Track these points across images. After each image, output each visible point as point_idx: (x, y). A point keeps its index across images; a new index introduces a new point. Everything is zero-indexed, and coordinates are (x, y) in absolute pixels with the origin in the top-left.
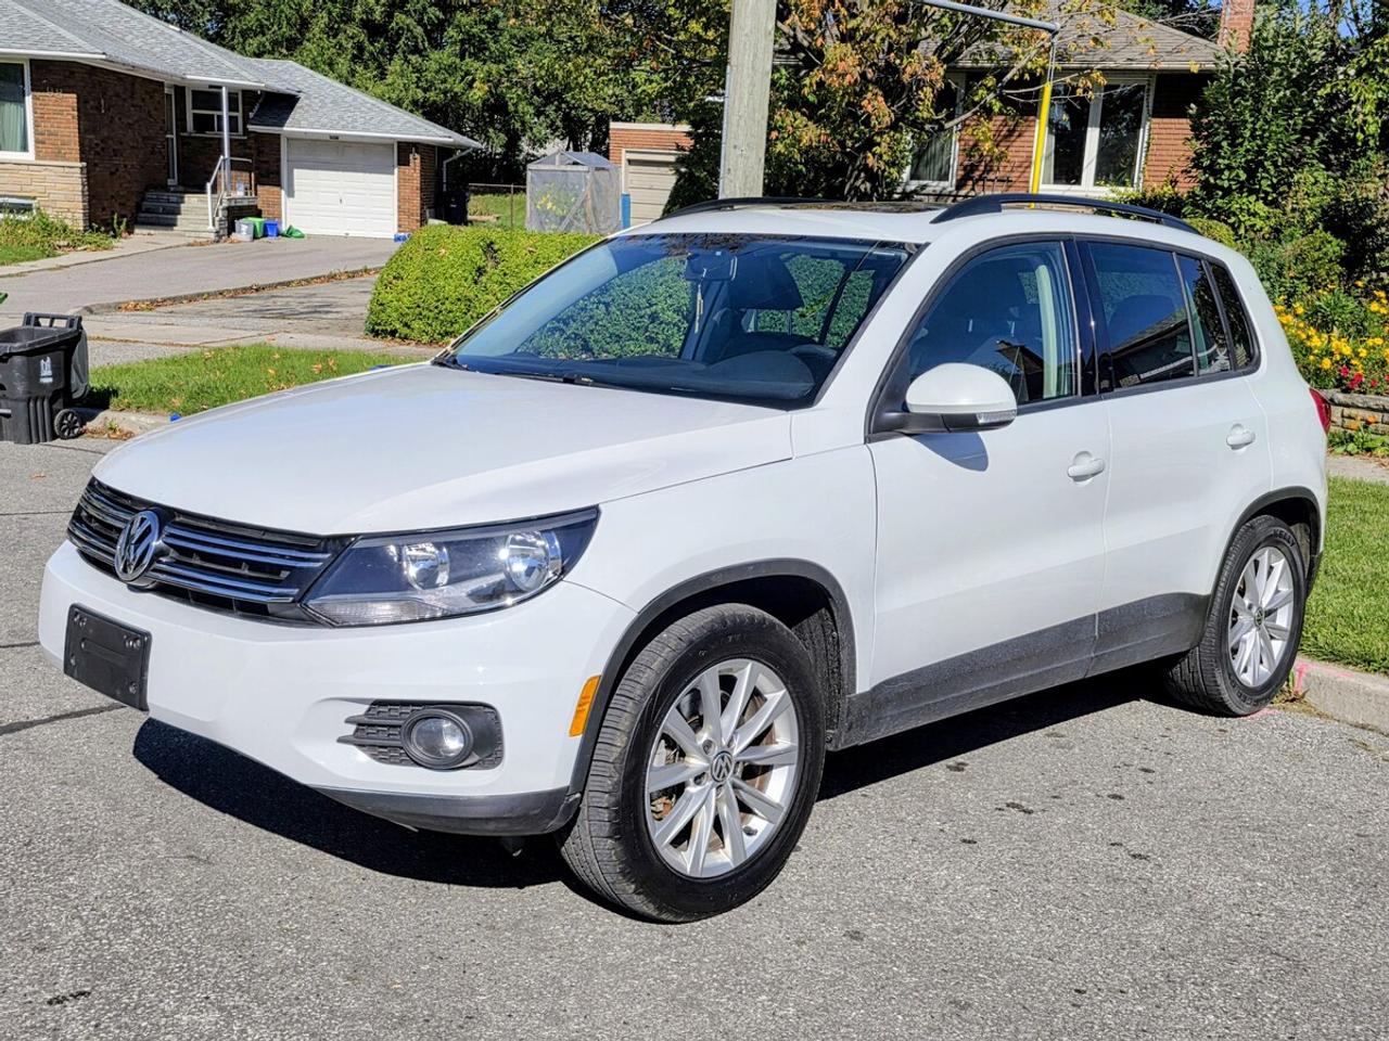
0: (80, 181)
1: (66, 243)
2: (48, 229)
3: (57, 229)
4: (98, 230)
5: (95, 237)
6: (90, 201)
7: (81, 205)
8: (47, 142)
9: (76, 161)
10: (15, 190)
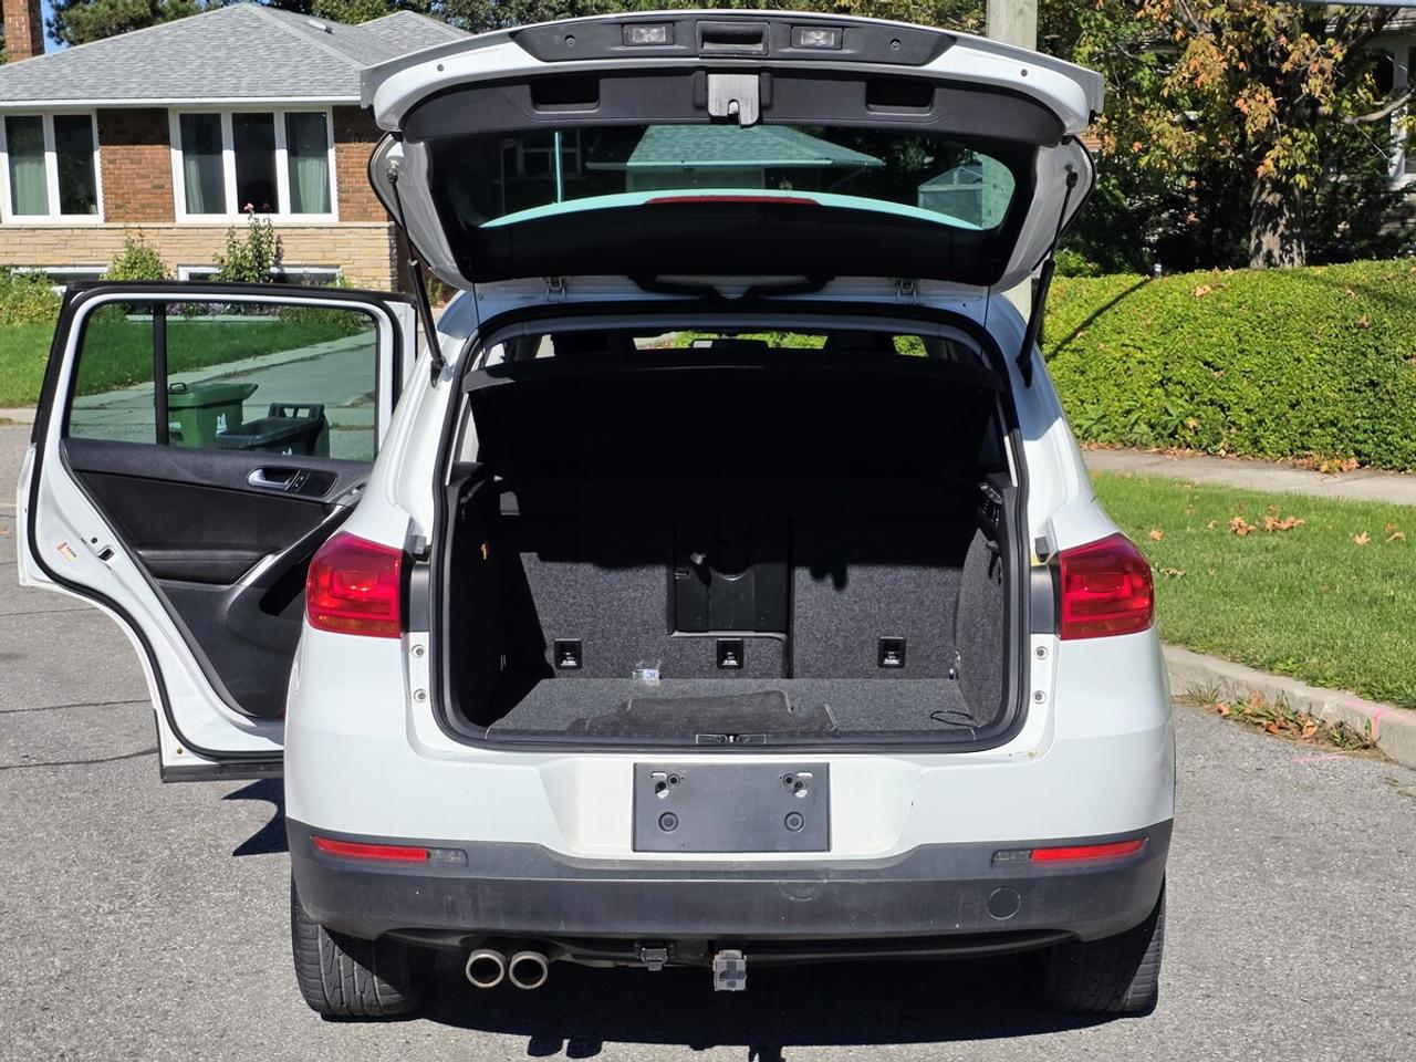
0: (387, 243)
6: (398, 267)
7: (388, 272)
8: (352, 200)
9: (383, 220)
10: (318, 258)
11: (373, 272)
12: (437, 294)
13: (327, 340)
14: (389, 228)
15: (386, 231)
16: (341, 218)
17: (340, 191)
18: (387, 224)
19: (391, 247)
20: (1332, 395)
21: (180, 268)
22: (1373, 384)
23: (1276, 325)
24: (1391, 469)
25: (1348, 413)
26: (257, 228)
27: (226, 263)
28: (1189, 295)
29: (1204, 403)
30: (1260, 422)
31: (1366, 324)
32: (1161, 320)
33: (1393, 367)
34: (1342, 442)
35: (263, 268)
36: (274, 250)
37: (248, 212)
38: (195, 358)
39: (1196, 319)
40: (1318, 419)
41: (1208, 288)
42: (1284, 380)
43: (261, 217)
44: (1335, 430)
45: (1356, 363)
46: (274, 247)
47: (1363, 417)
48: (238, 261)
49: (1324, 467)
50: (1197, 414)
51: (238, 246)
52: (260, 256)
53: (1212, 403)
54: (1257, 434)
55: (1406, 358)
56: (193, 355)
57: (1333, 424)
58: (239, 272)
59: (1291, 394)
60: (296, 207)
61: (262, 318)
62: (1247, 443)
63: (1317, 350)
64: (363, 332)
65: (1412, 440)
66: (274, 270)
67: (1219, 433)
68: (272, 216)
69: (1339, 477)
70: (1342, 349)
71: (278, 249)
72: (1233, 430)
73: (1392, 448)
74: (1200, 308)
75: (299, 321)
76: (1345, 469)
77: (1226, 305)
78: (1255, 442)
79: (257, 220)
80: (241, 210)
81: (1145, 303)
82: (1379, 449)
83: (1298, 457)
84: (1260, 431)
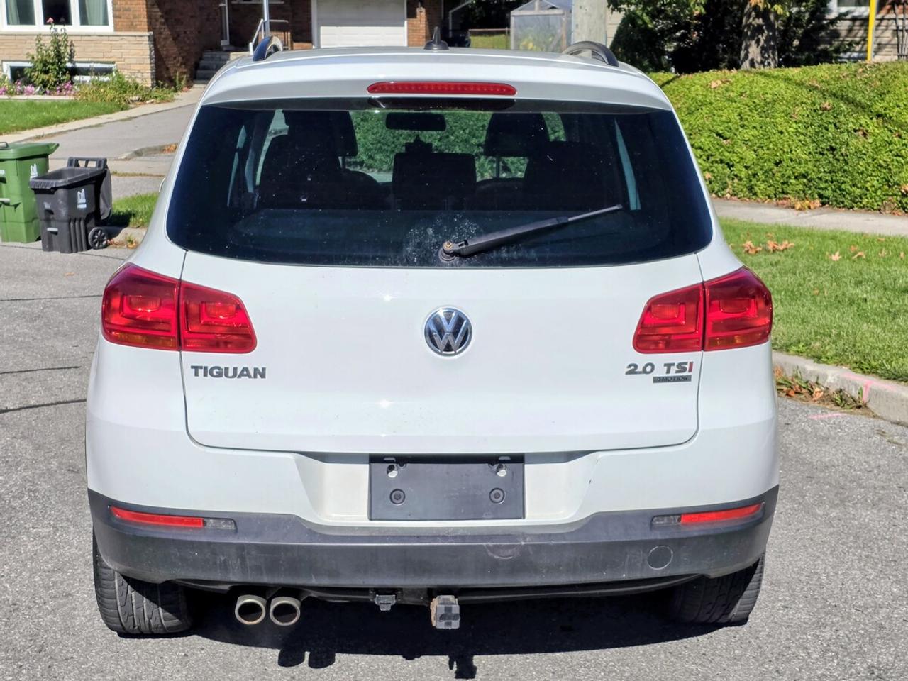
0: (148, 47)
1: (137, 98)
2: (123, 87)
3: (130, 87)
4: (162, 86)
5: (160, 92)
6: (156, 63)
7: (149, 67)
8: (123, 17)
9: (145, 31)
10: (99, 56)
11: (137, 67)
12: (183, 83)
13: (107, 113)
14: (149, 37)
15: (147, 38)
16: (116, 29)
17: (115, 10)
18: (147, 34)
19: (151, 50)
20: (804, 156)
21: (4, 63)
22: (832, 149)
23: (765, 108)
24: (844, 207)
25: (815, 169)
26: (56, 35)
27: (36, 59)
28: (706, 87)
29: (717, 162)
30: (755, 175)
31: (828, 108)
32: (687, 105)
33: (846, 137)
34: (810, 189)
35: (61, 63)
36: (68, 51)
37: (49, 24)
38: (14, 125)
39: (711, 103)
40: (794, 173)
41: (719, 82)
42: (771, 146)
43: (59, 28)
44: (805, 180)
45: (821, 134)
46: (68, 48)
47: (825, 172)
48: (44, 58)
49: (798, 206)
50: (711, 169)
51: (44, 48)
52: (59, 55)
53: (722, 161)
54: (752, 183)
55: (855, 131)
56: (13, 122)
57: (804, 176)
58: (45, 65)
59: (776, 155)
60: (84, 21)
61: (61, 98)
62: (745, 189)
63: (794, 125)
64: (131, 108)
65: (858, 188)
66: (69, 65)
67: (726, 183)
68: (67, 27)
69: (808, 213)
70: (811, 125)
71: (71, 50)
72: (736, 180)
73: (844, 193)
74: (715, 96)
75: (87, 99)
76: (812, 207)
77: (732, 94)
78: (751, 189)
79: (56, 30)
80: (46, 23)
81: (677, 93)
82: (835, 194)
83: (780, 199)
84: (754, 181)
